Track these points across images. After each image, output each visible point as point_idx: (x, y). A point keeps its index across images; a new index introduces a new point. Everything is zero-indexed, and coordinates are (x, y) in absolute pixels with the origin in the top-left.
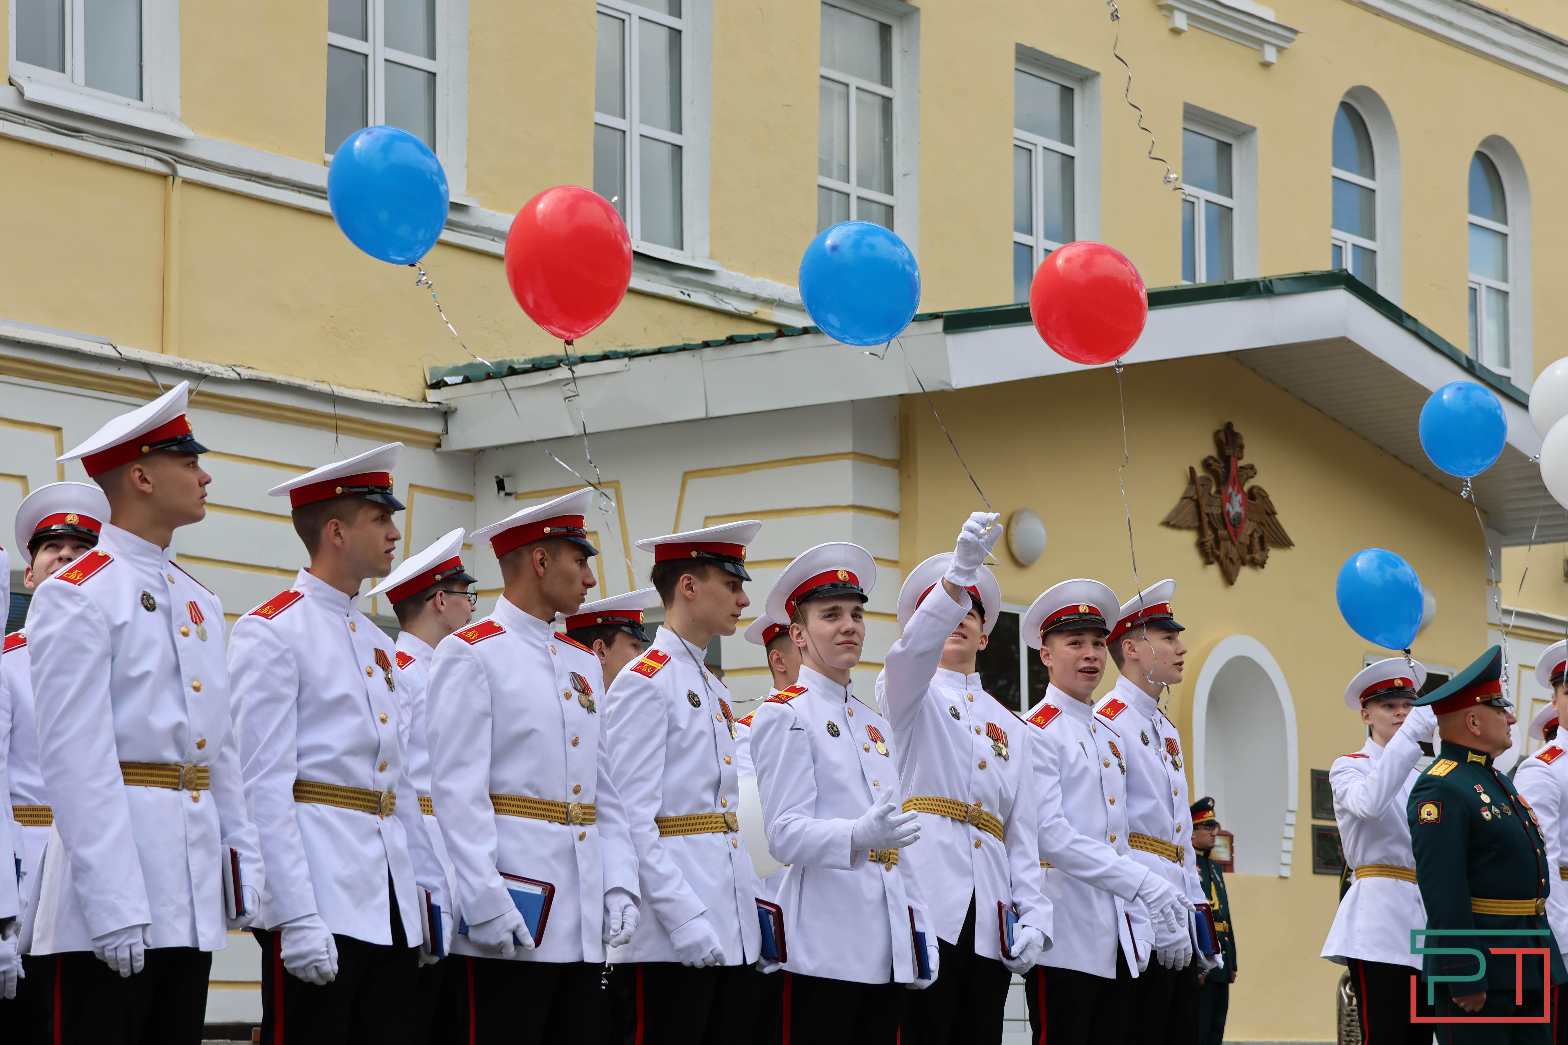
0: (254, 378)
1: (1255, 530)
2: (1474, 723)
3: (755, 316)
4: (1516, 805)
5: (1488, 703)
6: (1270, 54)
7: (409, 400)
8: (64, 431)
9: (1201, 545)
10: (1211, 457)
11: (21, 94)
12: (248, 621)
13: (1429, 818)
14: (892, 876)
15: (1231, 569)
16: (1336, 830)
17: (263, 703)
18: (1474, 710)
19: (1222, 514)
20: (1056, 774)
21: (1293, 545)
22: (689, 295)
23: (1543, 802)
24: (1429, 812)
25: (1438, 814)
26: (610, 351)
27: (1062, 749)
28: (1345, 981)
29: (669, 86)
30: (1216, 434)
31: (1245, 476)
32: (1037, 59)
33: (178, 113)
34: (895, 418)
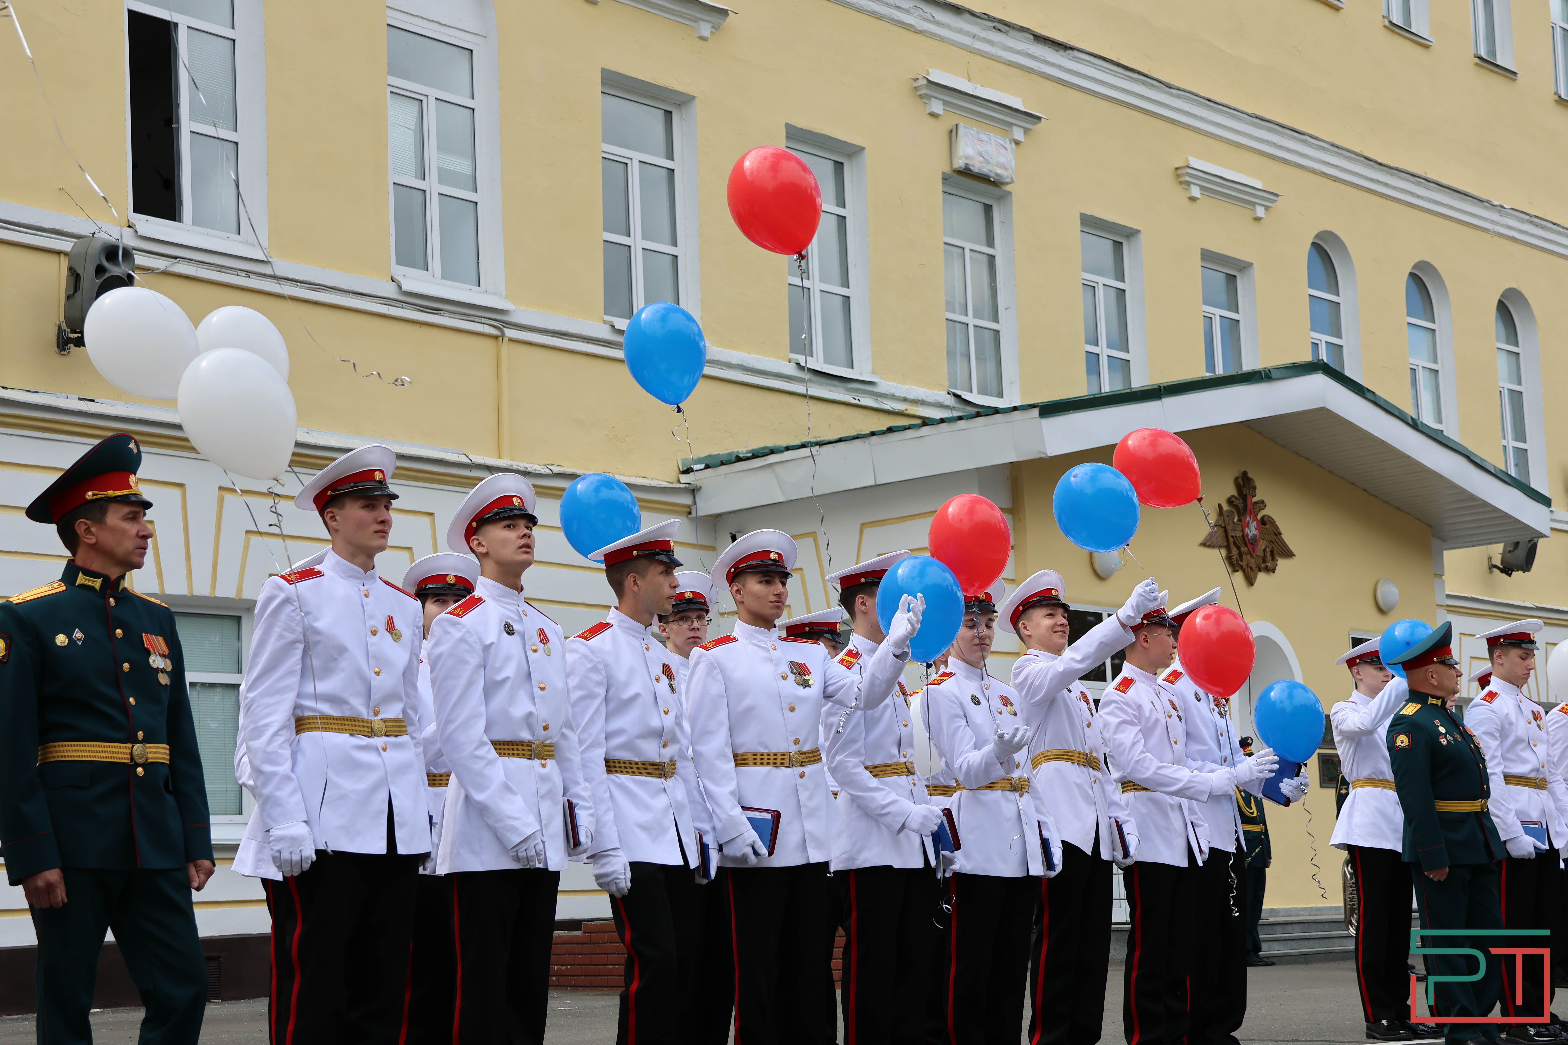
0: (562, 472)
1: (1267, 546)
2: (1432, 677)
3: (905, 412)
4: (1464, 733)
5: (1443, 663)
6: (1260, 212)
7: (668, 482)
8: (435, 515)
9: (1229, 558)
10: (1233, 496)
11: (400, 287)
12: (573, 641)
13: (1402, 745)
14: (1025, 801)
15: (1251, 574)
16: (1337, 756)
17: (582, 698)
18: (1432, 667)
19: (1243, 536)
20: (1137, 725)
21: (1295, 556)
22: (859, 400)
23: (1489, 731)
24: (1402, 741)
25: (1409, 742)
26: (806, 442)
27: (1139, 707)
28: (1347, 863)
29: (839, 256)
30: (1236, 479)
31: (1258, 509)
32: (1096, 224)
33: (504, 293)
34: (1008, 479)
